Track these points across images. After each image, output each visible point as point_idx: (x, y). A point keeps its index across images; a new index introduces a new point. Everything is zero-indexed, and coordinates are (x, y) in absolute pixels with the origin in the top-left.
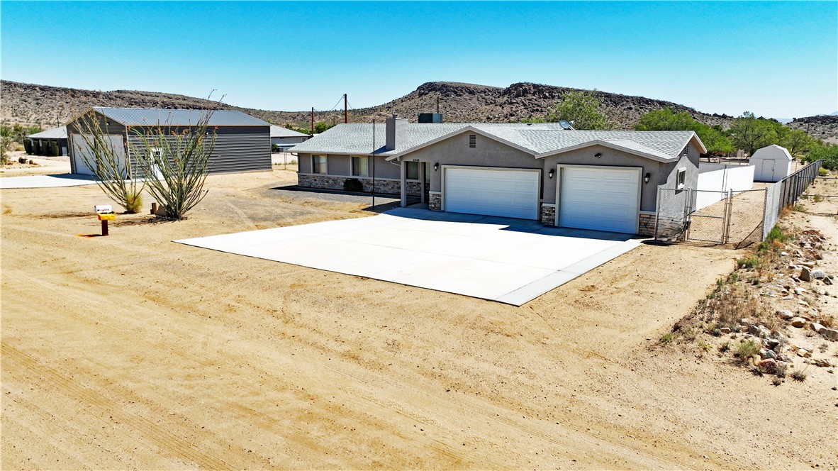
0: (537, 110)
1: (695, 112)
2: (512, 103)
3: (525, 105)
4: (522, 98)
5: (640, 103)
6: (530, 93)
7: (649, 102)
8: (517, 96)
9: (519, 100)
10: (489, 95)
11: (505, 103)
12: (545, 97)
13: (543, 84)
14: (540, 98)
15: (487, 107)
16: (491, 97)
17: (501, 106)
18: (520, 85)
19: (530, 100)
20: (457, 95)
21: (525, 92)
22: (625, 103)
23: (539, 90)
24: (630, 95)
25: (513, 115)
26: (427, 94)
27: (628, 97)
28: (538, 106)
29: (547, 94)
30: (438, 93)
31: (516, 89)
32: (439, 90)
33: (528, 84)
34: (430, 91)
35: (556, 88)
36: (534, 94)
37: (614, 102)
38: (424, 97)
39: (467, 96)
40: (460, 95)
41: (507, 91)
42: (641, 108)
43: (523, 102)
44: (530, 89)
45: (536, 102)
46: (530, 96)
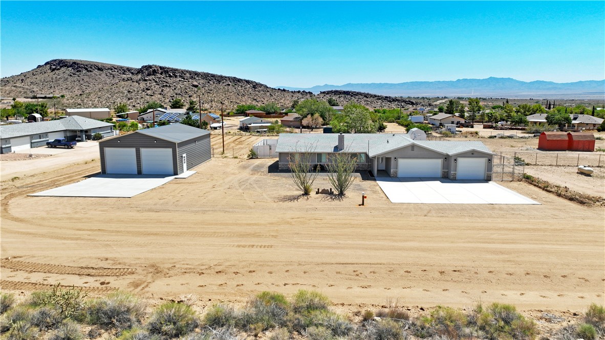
0: (166, 86)
1: (267, 87)
2: (146, 80)
3: (156, 82)
4: (153, 76)
5: (234, 81)
6: (158, 73)
7: (239, 80)
8: (149, 75)
9: (150, 77)
10: (115, 71)
11: (140, 80)
12: (170, 76)
13: (167, 66)
14: (167, 77)
15: (126, 83)
16: (117, 73)
17: (137, 82)
18: (150, 67)
19: (159, 78)
20: (88, 71)
21: (154, 72)
22: (225, 81)
23: (165, 71)
25: (149, 90)
26: (58, 69)
27: (226, 77)
28: (166, 83)
29: (171, 74)
30: (70, 69)
31: (146, 70)
32: (70, 66)
33: (156, 66)
34: (61, 67)
35: (177, 70)
36: (161, 74)
37: (218, 80)
38: (57, 72)
39: (96, 72)
40: (90, 71)
41: (140, 71)
42: (236, 85)
43: (154, 80)
44: (158, 70)
45: (164, 80)
46: (159, 75)
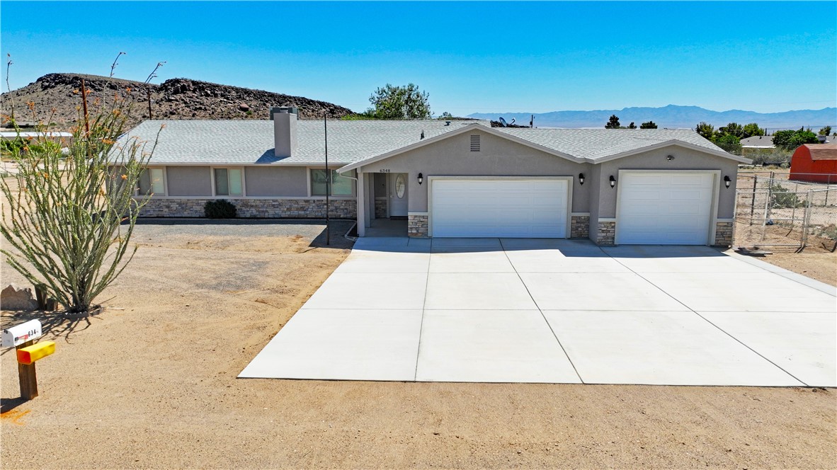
0: (200, 108)
1: (351, 112)
2: (170, 100)
3: (185, 103)
4: (182, 95)
5: (302, 103)
6: (190, 90)
7: (310, 102)
8: (176, 92)
9: (178, 97)
10: (135, 90)
11: (162, 100)
12: (207, 95)
13: (203, 81)
14: (202, 96)
15: (141, 104)
16: (138, 93)
17: (157, 103)
18: (177, 81)
19: (191, 97)
20: (95, 90)
21: (184, 89)
22: (288, 102)
23: (199, 87)
24: (292, 96)
25: (174, 114)
26: (53, 87)
27: (290, 97)
28: (201, 104)
29: (209, 92)
30: (69, 86)
31: (173, 85)
32: (70, 83)
33: (186, 80)
34: (56, 84)
35: (217, 86)
36: (194, 91)
37: (278, 102)
38: (50, 90)
39: (106, 90)
40: (99, 90)
41: (164, 87)
42: (304, 108)
43: (182, 100)
44: (189, 86)
45: (198, 100)
46: (190, 94)
